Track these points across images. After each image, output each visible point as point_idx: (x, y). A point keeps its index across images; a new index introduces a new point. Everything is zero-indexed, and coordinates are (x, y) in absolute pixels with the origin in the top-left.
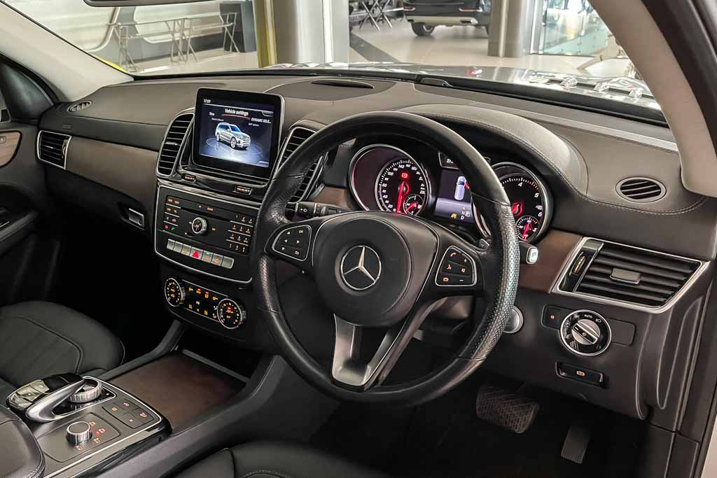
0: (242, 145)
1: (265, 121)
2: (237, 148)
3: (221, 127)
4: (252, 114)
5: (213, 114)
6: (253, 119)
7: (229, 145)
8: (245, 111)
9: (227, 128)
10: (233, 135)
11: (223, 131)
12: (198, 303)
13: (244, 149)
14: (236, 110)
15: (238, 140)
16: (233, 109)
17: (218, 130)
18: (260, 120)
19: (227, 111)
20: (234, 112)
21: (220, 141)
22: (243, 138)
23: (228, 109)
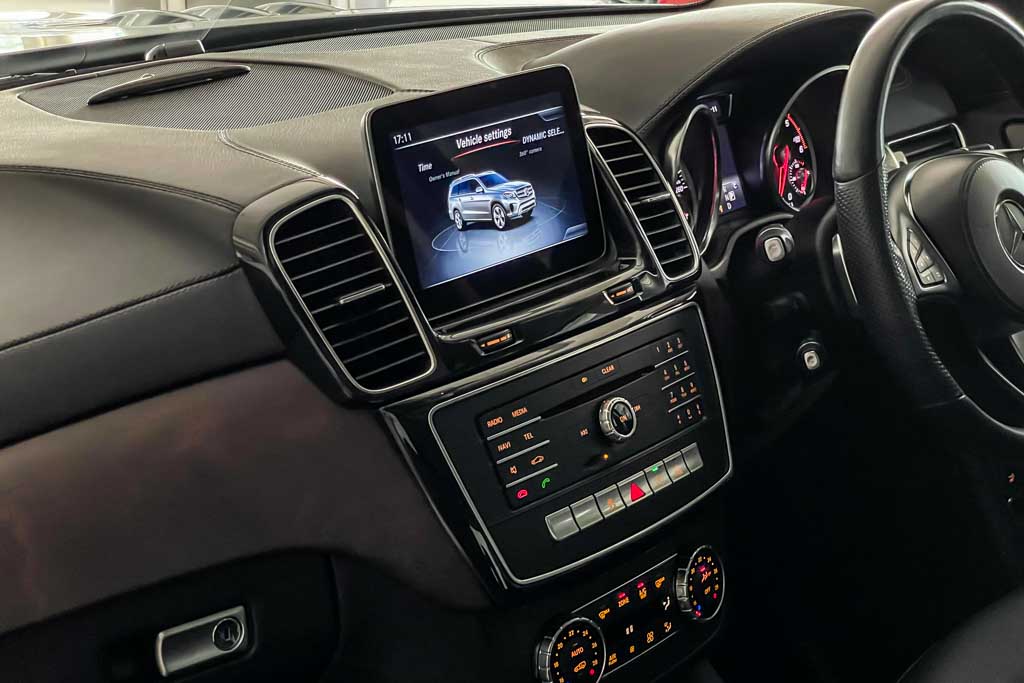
0: (519, 211)
1: (552, 133)
2: (511, 224)
3: (459, 189)
4: (520, 129)
5: (429, 166)
6: (526, 139)
7: (491, 225)
8: (502, 127)
9: (470, 186)
10: (491, 198)
11: (466, 198)
12: (629, 630)
13: (527, 218)
14: (482, 132)
15: (506, 203)
16: (473, 134)
17: (455, 202)
18: (541, 136)
19: (461, 144)
20: (479, 139)
21: (466, 227)
22: (516, 194)
23: (463, 136)
